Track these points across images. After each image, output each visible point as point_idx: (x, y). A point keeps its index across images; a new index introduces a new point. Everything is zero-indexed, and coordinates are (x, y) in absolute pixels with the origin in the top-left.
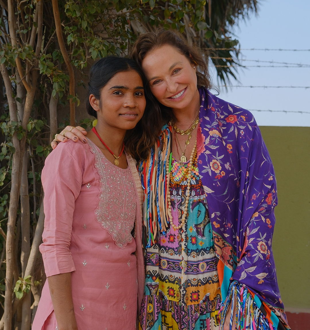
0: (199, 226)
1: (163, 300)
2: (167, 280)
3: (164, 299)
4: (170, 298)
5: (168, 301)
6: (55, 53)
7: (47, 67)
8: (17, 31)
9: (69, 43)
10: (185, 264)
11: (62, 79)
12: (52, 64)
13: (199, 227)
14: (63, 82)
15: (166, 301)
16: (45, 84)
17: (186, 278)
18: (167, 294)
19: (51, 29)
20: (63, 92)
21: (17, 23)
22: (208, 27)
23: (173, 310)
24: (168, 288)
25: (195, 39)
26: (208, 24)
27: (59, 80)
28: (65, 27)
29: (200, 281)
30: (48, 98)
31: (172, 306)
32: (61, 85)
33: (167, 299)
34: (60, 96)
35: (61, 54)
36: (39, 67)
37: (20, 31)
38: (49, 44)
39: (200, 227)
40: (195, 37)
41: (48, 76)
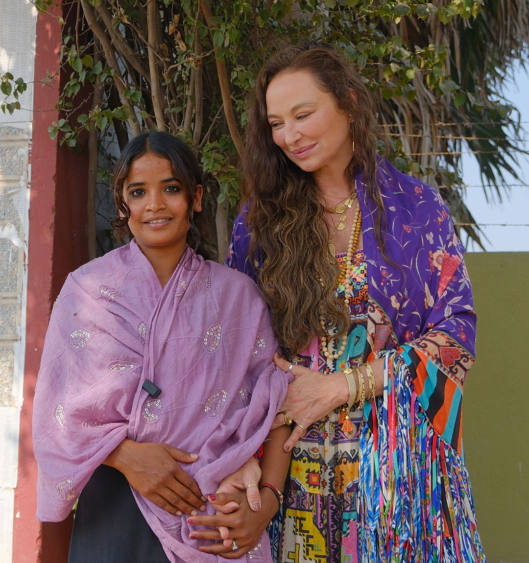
0: (354, 360)
1: (299, 492)
2: (305, 458)
3: (301, 490)
4: (311, 490)
5: (308, 494)
6: (222, 140)
7: (214, 161)
8: (166, 109)
9: (243, 124)
10: (331, 428)
11: (235, 178)
12: (220, 157)
13: (354, 362)
14: (236, 182)
15: (304, 494)
16: (208, 187)
17: (334, 450)
18: (306, 483)
19: (213, 105)
20: (236, 197)
21: (165, 98)
22: (457, 87)
23: (314, 509)
24: (308, 471)
25: (434, 108)
26: (457, 83)
27: (230, 180)
28: (237, 102)
29: (345, 456)
30: (213, 209)
31: (313, 504)
32: (234, 187)
33: (306, 491)
34: (231, 203)
35: (232, 142)
36: (201, 162)
37: (171, 109)
38: (212, 128)
39: (357, 362)
40: (433, 104)
41: (213, 175)
